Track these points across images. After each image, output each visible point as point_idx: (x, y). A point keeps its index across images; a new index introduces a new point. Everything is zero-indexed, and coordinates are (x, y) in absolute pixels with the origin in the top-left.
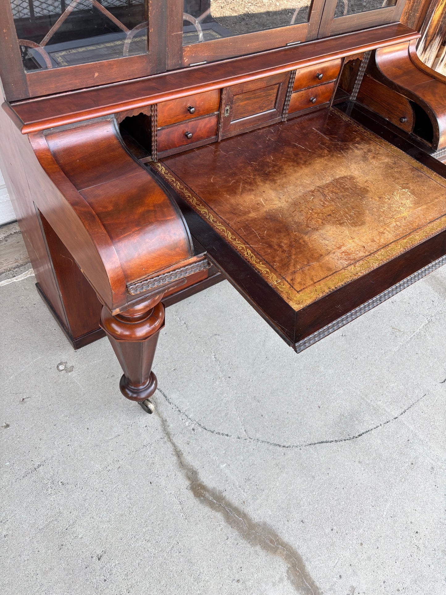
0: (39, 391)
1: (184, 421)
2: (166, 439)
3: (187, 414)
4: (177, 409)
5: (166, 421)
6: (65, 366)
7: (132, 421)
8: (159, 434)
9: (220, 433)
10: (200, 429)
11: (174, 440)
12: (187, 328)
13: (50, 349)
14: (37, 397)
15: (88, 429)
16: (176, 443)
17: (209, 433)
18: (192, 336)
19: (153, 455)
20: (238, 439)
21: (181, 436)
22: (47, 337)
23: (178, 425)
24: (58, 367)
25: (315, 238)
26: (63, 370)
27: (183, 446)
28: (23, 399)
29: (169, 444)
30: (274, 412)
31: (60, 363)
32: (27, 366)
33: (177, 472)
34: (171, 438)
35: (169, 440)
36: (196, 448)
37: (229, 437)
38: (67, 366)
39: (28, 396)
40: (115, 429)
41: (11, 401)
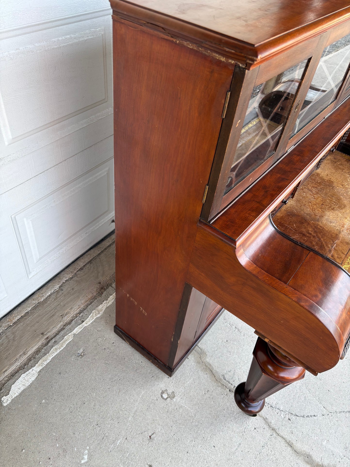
0: (159, 424)
1: (279, 414)
2: (275, 435)
3: (278, 408)
4: (269, 406)
5: (267, 419)
6: (167, 393)
7: (243, 428)
8: (268, 432)
9: (309, 416)
10: (294, 417)
11: (282, 434)
12: (239, 331)
13: (147, 382)
14: (160, 430)
15: (214, 446)
16: (284, 436)
17: (302, 418)
18: (247, 337)
19: (273, 452)
20: (323, 416)
21: (283, 428)
22: (139, 371)
23: (277, 419)
24: (162, 396)
25: (325, 223)
26: (167, 398)
27: (290, 436)
28: (150, 437)
29: (279, 439)
30: (335, 385)
31: (162, 392)
32: (137, 403)
33: (297, 461)
34: (278, 432)
35: (277, 434)
36: (299, 435)
37: (316, 417)
38: (169, 394)
39: (152, 433)
40: (234, 439)
41: (141, 441)
